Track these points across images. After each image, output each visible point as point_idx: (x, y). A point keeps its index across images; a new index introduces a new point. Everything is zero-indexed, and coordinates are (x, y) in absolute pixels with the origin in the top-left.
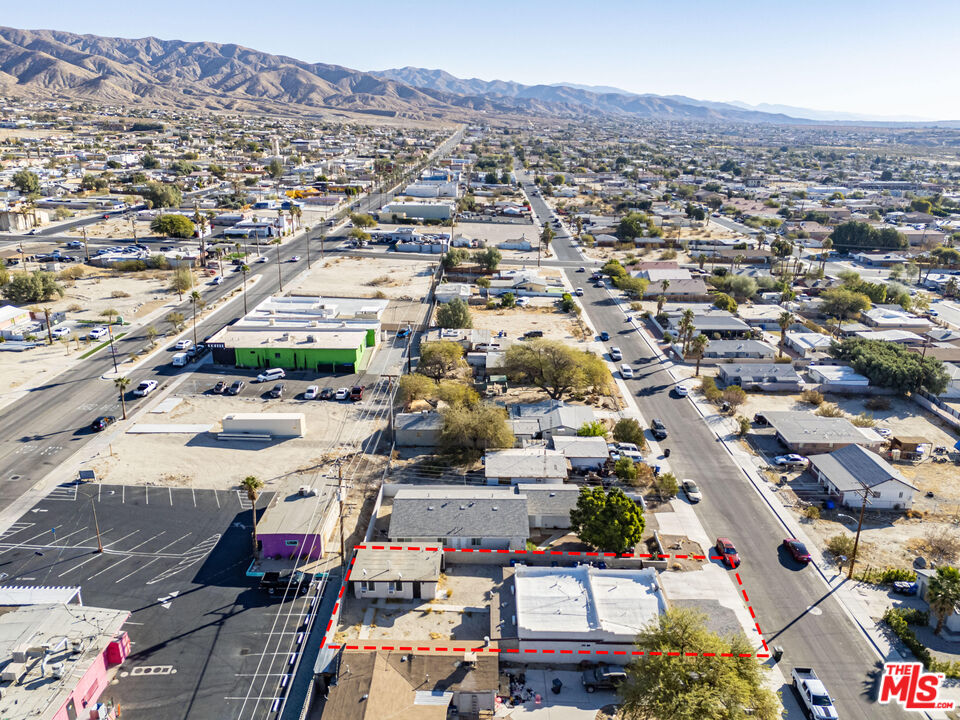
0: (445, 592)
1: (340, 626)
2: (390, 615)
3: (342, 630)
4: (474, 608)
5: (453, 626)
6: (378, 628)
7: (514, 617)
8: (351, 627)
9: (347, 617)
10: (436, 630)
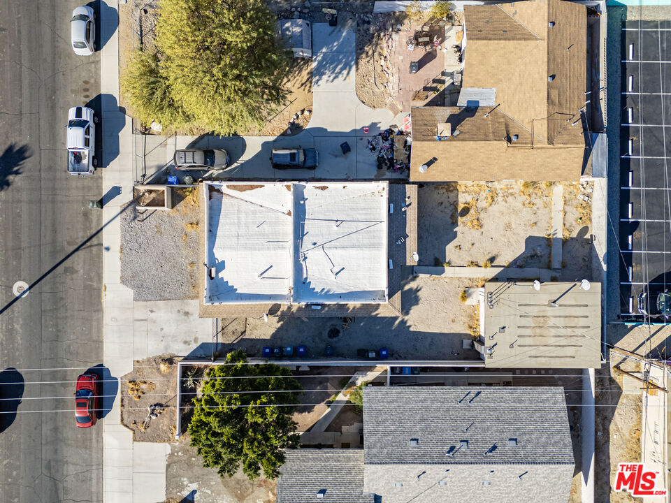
0: (469, 302)
1: (587, 236)
2: (532, 256)
3: (585, 230)
4: (431, 274)
5: (455, 242)
6: (543, 234)
7: (392, 212)
8: (574, 235)
9: (583, 252)
10: (475, 234)
